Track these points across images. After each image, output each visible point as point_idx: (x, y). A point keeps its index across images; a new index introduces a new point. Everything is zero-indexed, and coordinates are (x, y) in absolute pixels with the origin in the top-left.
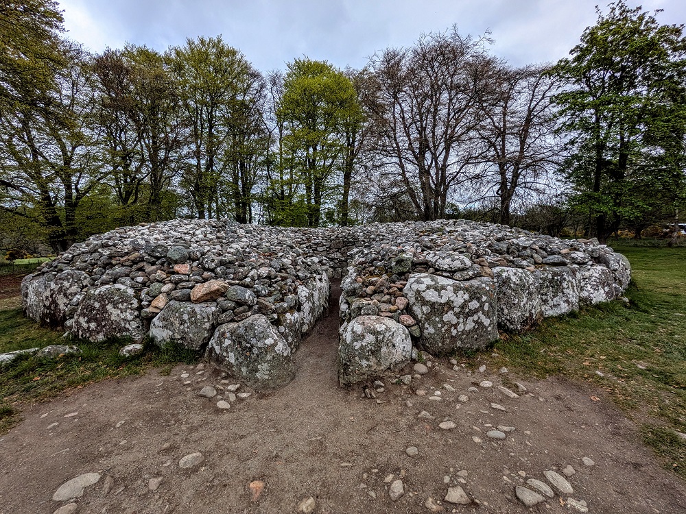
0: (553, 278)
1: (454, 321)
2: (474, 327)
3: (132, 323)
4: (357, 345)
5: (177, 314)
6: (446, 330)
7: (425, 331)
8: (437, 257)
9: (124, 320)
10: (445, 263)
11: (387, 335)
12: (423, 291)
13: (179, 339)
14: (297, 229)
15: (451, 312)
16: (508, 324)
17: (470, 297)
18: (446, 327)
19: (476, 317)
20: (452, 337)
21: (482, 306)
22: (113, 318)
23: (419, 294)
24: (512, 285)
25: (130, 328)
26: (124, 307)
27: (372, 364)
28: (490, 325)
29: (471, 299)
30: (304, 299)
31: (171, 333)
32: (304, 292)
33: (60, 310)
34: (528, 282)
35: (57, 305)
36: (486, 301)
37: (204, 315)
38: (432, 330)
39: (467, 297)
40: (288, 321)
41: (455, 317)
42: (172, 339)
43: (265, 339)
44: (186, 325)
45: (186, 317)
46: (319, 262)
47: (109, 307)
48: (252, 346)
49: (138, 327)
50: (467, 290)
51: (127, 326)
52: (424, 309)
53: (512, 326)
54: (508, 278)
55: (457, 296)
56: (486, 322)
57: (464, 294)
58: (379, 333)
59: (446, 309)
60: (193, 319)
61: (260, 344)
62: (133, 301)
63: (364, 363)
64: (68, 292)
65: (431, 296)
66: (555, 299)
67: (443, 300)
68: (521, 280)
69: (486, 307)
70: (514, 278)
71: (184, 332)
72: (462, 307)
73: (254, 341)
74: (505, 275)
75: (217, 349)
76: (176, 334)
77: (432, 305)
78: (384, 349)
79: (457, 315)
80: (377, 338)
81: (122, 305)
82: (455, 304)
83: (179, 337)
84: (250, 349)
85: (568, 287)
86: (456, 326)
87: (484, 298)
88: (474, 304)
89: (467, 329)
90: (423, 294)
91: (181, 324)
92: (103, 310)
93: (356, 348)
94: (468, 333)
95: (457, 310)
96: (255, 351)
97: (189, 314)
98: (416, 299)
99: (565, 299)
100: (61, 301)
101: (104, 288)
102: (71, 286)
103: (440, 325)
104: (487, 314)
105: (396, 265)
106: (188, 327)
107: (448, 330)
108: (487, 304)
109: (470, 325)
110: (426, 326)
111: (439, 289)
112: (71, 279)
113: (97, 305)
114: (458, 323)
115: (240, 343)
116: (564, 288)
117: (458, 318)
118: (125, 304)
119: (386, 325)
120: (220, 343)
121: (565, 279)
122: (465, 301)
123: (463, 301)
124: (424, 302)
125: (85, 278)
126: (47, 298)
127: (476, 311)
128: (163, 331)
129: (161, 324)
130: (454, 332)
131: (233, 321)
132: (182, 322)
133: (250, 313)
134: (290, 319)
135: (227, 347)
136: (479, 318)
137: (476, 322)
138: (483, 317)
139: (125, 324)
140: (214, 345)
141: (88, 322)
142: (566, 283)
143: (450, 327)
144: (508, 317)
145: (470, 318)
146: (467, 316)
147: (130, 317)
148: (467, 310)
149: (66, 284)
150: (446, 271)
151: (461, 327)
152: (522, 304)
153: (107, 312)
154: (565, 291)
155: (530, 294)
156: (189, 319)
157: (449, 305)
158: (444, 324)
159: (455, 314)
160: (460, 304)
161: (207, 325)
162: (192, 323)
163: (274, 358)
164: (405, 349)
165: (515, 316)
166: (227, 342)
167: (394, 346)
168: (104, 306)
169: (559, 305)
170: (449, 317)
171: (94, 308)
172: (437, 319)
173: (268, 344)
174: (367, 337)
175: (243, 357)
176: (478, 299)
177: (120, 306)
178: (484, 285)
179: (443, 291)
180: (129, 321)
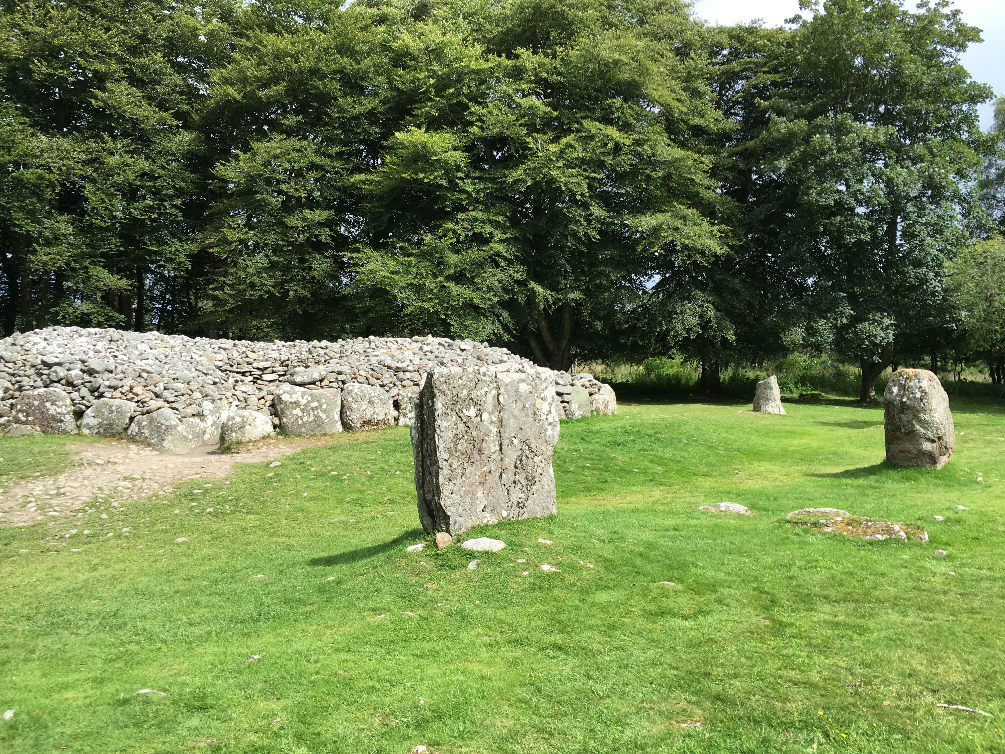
1: (300, 414)
2: (314, 419)
3: (67, 416)
4: (230, 423)
5: (108, 407)
6: (294, 420)
9: (60, 414)
10: (298, 378)
11: (250, 418)
13: (106, 425)
15: (298, 408)
16: (351, 423)
18: (294, 418)
19: (316, 413)
20: (299, 425)
21: (320, 406)
22: (50, 412)
23: (278, 396)
24: (353, 395)
25: (65, 420)
28: (326, 419)
29: (313, 400)
31: (101, 421)
34: (369, 394)
36: (324, 403)
37: (128, 407)
38: (284, 420)
39: (310, 399)
41: (301, 412)
42: (101, 425)
43: (171, 420)
45: (114, 408)
47: (47, 404)
48: (162, 424)
49: (71, 419)
50: (311, 395)
51: (63, 418)
53: (353, 424)
54: (352, 390)
55: (303, 398)
57: (309, 397)
58: (244, 416)
59: (294, 406)
60: (120, 409)
61: (167, 424)
62: (66, 401)
65: (286, 397)
67: (293, 401)
68: (362, 392)
69: (324, 407)
71: (111, 419)
72: (306, 405)
73: (163, 421)
76: (105, 421)
77: (286, 403)
78: (248, 427)
79: (303, 411)
80: (243, 420)
81: (59, 403)
82: (302, 403)
83: (107, 423)
84: (161, 427)
86: (301, 418)
87: (323, 401)
88: (315, 404)
89: (309, 420)
90: (281, 396)
92: (42, 406)
94: (310, 423)
95: (303, 407)
96: (164, 427)
97: (117, 405)
101: (42, 390)
103: (290, 417)
104: (324, 411)
106: (115, 415)
107: (296, 419)
108: (325, 405)
109: (312, 418)
110: (283, 417)
111: (291, 394)
114: (303, 416)
115: (153, 424)
117: (303, 413)
118: (61, 402)
119: (251, 413)
120: (139, 424)
122: (308, 401)
124: (281, 402)
127: (317, 408)
128: (94, 420)
129: (93, 415)
130: (300, 422)
131: (148, 412)
132: (111, 412)
135: (144, 427)
137: (316, 416)
138: (321, 413)
139: (61, 417)
140: (135, 426)
141: (26, 416)
144: (350, 418)
145: (312, 413)
146: (310, 411)
147: (65, 412)
148: (310, 408)
151: (305, 419)
152: (361, 409)
153: (45, 408)
156: (117, 409)
157: (297, 404)
158: (293, 416)
159: (301, 410)
160: (305, 403)
161: (129, 414)
162: (118, 412)
163: (176, 433)
164: (266, 430)
165: (354, 417)
166: (144, 424)
170: (297, 412)
171: (32, 406)
172: (288, 412)
173: (173, 423)
174: (236, 419)
175: (156, 432)
176: (319, 401)
177: (57, 403)
178: (326, 393)
179: (293, 395)
180: (64, 415)
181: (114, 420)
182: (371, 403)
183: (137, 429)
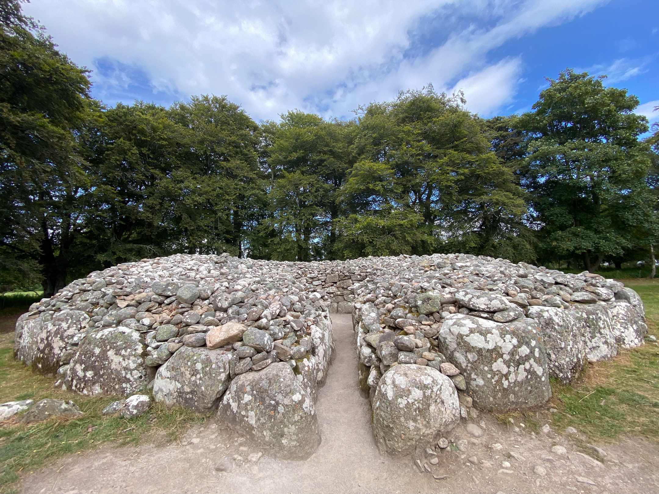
0: (588, 318)
1: (505, 370)
2: (527, 377)
3: (135, 372)
4: (402, 402)
5: (189, 363)
6: (497, 381)
7: (473, 383)
8: (470, 296)
9: (126, 369)
10: (481, 303)
11: (435, 389)
12: (467, 336)
13: (188, 393)
14: (292, 263)
15: (500, 359)
16: (558, 372)
17: (518, 341)
18: (496, 378)
19: (527, 366)
20: (504, 389)
21: (532, 352)
22: (113, 366)
23: (462, 338)
24: (556, 327)
25: (131, 379)
26: (127, 354)
27: (420, 426)
28: (543, 375)
29: (520, 344)
30: (319, 341)
31: (179, 386)
32: (318, 333)
33: (54, 354)
34: (570, 324)
35: (52, 348)
36: (535, 347)
37: (221, 364)
38: (481, 382)
39: (515, 341)
40: (306, 368)
41: (505, 366)
42: (181, 393)
43: (293, 394)
44: (198, 376)
45: (199, 366)
46: (322, 297)
47: (111, 353)
48: (278, 403)
49: (141, 377)
50: (514, 333)
51: (128, 376)
52: (470, 356)
53: (561, 375)
54: (551, 319)
55: (505, 341)
56: (539, 371)
57: (512, 338)
58: (426, 387)
59: (494, 356)
60: (208, 369)
61: (287, 401)
62: (137, 347)
63: (411, 424)
64: (66, 334)
65: (477, 341)
66: (593, 340)
67: (491, 346)
68: (564, 321)
69: (537, 354)
70: (555, 319)
71: (195, 384)
72: (512, 353)
73: (279, 397)
74: (546, 315)
75: (234, 406)
76: (185, 387)
77: (480, 351)
78: (432, 408)
79: (507, 364)
80: (424, 393)
81: (126, 351)
82: (504, 350)
83: (189, 390)
84: (275, 407)
85: (604, 328)
86: (506, 376)
87: (533, 343)
88: (524, 350)
89: (519, 379)
90: (467, 339)
91: (193, 375)
92: (104, 356)
93: (401, 406)
94: (519, 384)
95: (506, 357)
96: (281, 409)
97: (203, 362)
98: (458, 344)
99: (604, 340)
100: (57, 344)
101: (106, 331)
102: (69, 328)
103: (489, 376)
104: (538, 361)
105: (423, 303)
106: (200, 379)
107: (499, 382)
108: (537, 350)
109: (522, 375)
110: (473, 376)
111: (484, 333)
112: (70, 321)
113: (97, 351)
114: (509, 373)
115: (263, 400)
116: (601, 328)
117: (509, 367)
118: (129, 350)
119: (432, 377)
120: (238, 398)
121: (600, 318)
122: (514, 346)
123: (512, 347)
124: (469, 348)
125: (85, 319)
126: (42, 340)
127: (527, 358)
128: (171, 383)
129: (168, 375)
130: (506, 384)
131: (251, 370)
132: (195, 373)
133: (269, 361)
134: (308, 366)
135: (246, 404)
136: (531, 366)
137: (528, 371)
138: (535, 365)
139: (126, 373)
140: (231, 401)
141: (85, 370)
142: (602, 322)
143: (501, 379)
144: (557, 364)
145: (522, 367)
146: (518, 364)
147: (132, 366)
148: (517, 357)
149: (64, 325)
150: (483, 311)
151: (512, 378)
152: (569, 348)
153: (107, 359)
154: (602, 331)
155: (574, 336)
156: (203, 368)
157: (496, 353)
158: (494, 374)
159: (505, 362)
160: (509, 350)
161: (223, 376)
162: (205, 374)
163: (302, 417)
164: (454, 406)
165: (563, 362)
166: (247, 398)
167: (443, 402)
168: (104, 352)
169: (599, 347)
170: (499, 365)
171: (93, 355)
172: (486, 368)
173: (296, 400)
174: (413, 393)
175: (266, 417)
176: (528, 344)
177: (123, 352)
178: (530, 328)
179: (489, 335)
180: (131, 370)
181: (199, 386)
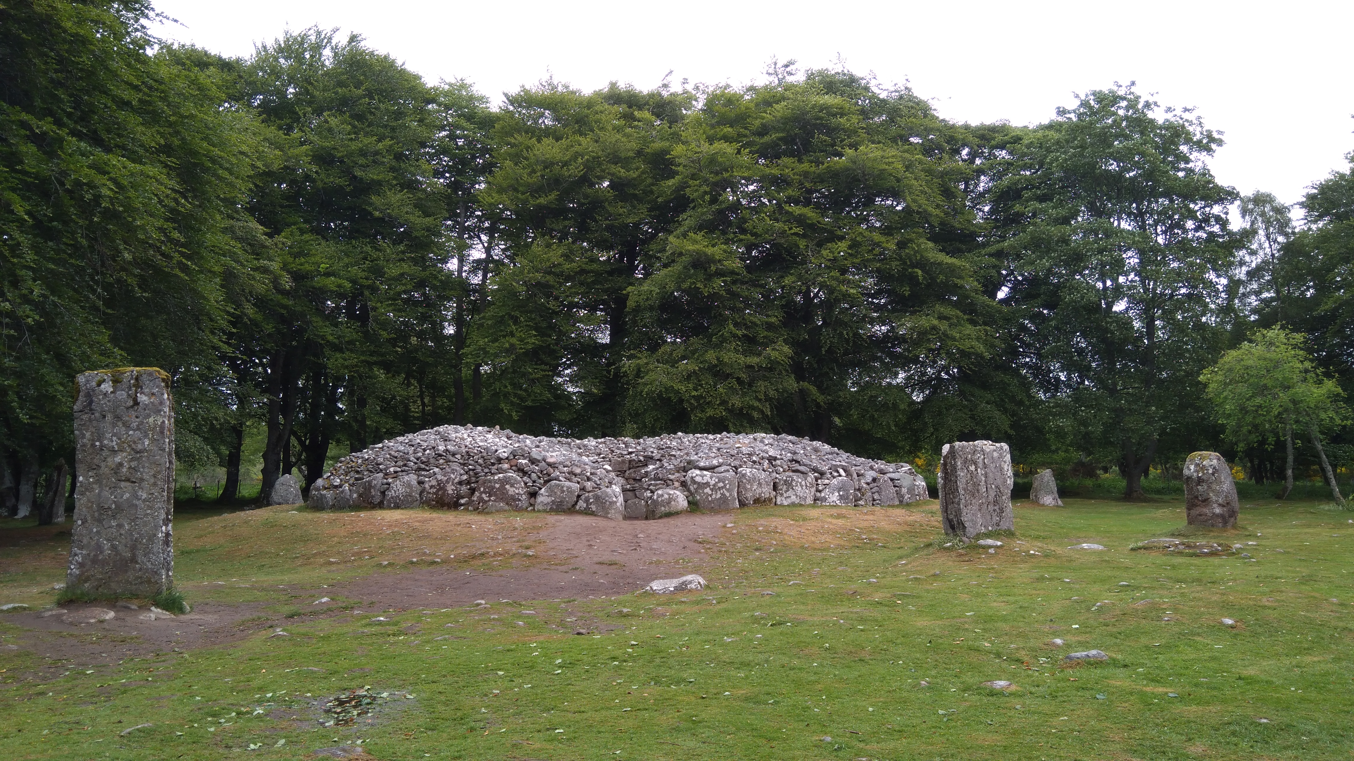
1: (710, 492)
2: (721, 497)
5: (559, 488)
7: (695, 498)
8: (701, 461)
9: (517, 494)
11: (674, 496)
15: (709, 488)
16: (745, 500)
20: (709, 501)
21: (725, 485)
24: (747, 477)
25: (522, 499)
28: (729, 496)
29: (719, 481)
33: (449, 493)
34: (758, 477)
35: (445, 491)
37: (576, 488)
38: (697, 496)
39: (717, 480)
41: (710, 490)
47: (507, 486)
49: (526, 498)
50: (718, 477)
52: (695, 486)
53: (747, 502)
54: (745, 474)
55: (712, 480)
56: (727, 494)
58: (670, 494)
59: (706, 486)
62: (522, 483)
63: (663, 508)
65: (698, 479)
67: (705, 481)
68: (753, 475)
69: (728, 487)
70: (749, 474)
72: (714, 485)
73: (607, 499)
76: (557, 499)
77: (699, 484)
78: (673, 503)
79: (712, 490)
80: (669, 497)
82: (711, 484)
83: (559, 501)
86: (711, 495)
87: (727, 482)
88: (721, 484)
89: (717, 497)
90: (694, 478)
92: (503, 488)
94: (717, 499)
95: (712, 487)
97: (567, 487)
98: (692, 481)
101: (501, 476)
103: (702, 494)
104: (728, 490)
106: (566, 494)
108: (728, 485)
109: (719, 496)
111: (702, 476)
114: (712, 493)
116: (794, 486)
118: (518, 485)
120: (586, 501)
123: (715, 483)
124: (695, 483)
127: (722, 488)
128: (549, 498)
129: (547, 494)
130: (710, 499)
132: (563, 492)
135: (591, 503)
136: (724, 492)
137: (722, 494)
138: (726, 492)
139: (518, 496)
140: (583, 503)
141: (490, 496)
143: (708, 495)
144: (745, 496)
145: (719, 492)
146: (717, 490)
147: (522, 492)
148: (717, 487)
149: (452, 476)
151: (714, 496)
152: (754, 489)
153: (505, 489)
156: (567, 489)
157: (707, 484)
158: (705, 494)
161: (577, 494)
162: (568, 492)
164: (683, 504)
165: (748, 495)
166: (591, 500)
167: (679, 503)
169: (790, 497)
170: (708, 490)
172: (701, 491)
173: (614, 500)
174: (664, 496)
175: (601, 507)
176: (723, 482)
177: (515, 485)
178: (728, 475)
179: (705, 478)
180: (521, 495)
181: (564, 498)
182: (760, 484)
183: (585, 505)
